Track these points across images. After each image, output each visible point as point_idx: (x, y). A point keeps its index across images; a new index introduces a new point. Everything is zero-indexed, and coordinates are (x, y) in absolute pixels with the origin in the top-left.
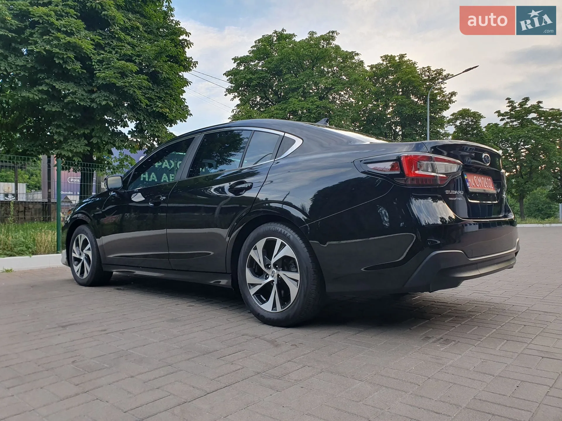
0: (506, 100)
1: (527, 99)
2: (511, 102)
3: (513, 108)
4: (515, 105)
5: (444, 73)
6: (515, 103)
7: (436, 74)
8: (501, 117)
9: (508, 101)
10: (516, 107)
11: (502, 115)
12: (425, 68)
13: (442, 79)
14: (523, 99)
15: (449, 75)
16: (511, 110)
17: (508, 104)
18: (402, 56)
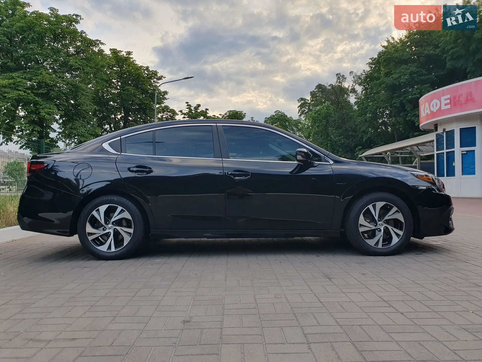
0: (186, 103)
1: (199, 105)
2: (189, 106)
3: (190, 110)
4: (191, 108)
5: (159, 75)
6: (191, 107)
7: (152, 74)
8: (183, 116)
9: (187, 104)
10: (192, 110)
11: (185, 114)
12: (144, 67)
13: (157, 79)
14: (197, 105)
15: (162, 76)
16: (189, 112)
17: (187, 107)
18: (129, 53)
